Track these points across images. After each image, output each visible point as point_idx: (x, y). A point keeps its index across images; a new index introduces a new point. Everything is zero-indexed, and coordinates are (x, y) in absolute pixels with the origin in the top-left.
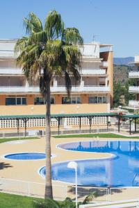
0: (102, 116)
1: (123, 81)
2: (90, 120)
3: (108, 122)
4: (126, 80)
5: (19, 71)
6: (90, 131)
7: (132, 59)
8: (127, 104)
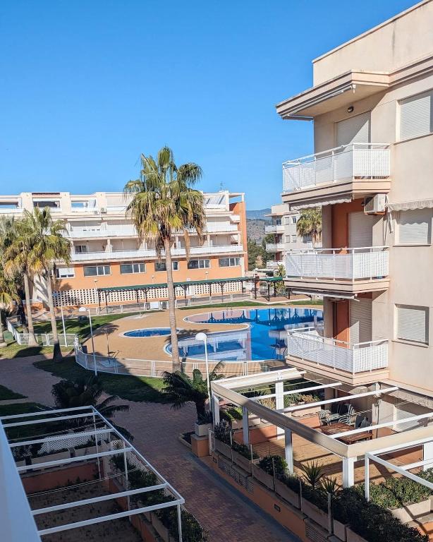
0: (235, 281)
1: (260, 238)
2: (222, 286)
3: (243, 289)
4: (263, 237)
5: (130, 231)
6: (222, 297)
7: (269, 211)
8: (265, 266)
